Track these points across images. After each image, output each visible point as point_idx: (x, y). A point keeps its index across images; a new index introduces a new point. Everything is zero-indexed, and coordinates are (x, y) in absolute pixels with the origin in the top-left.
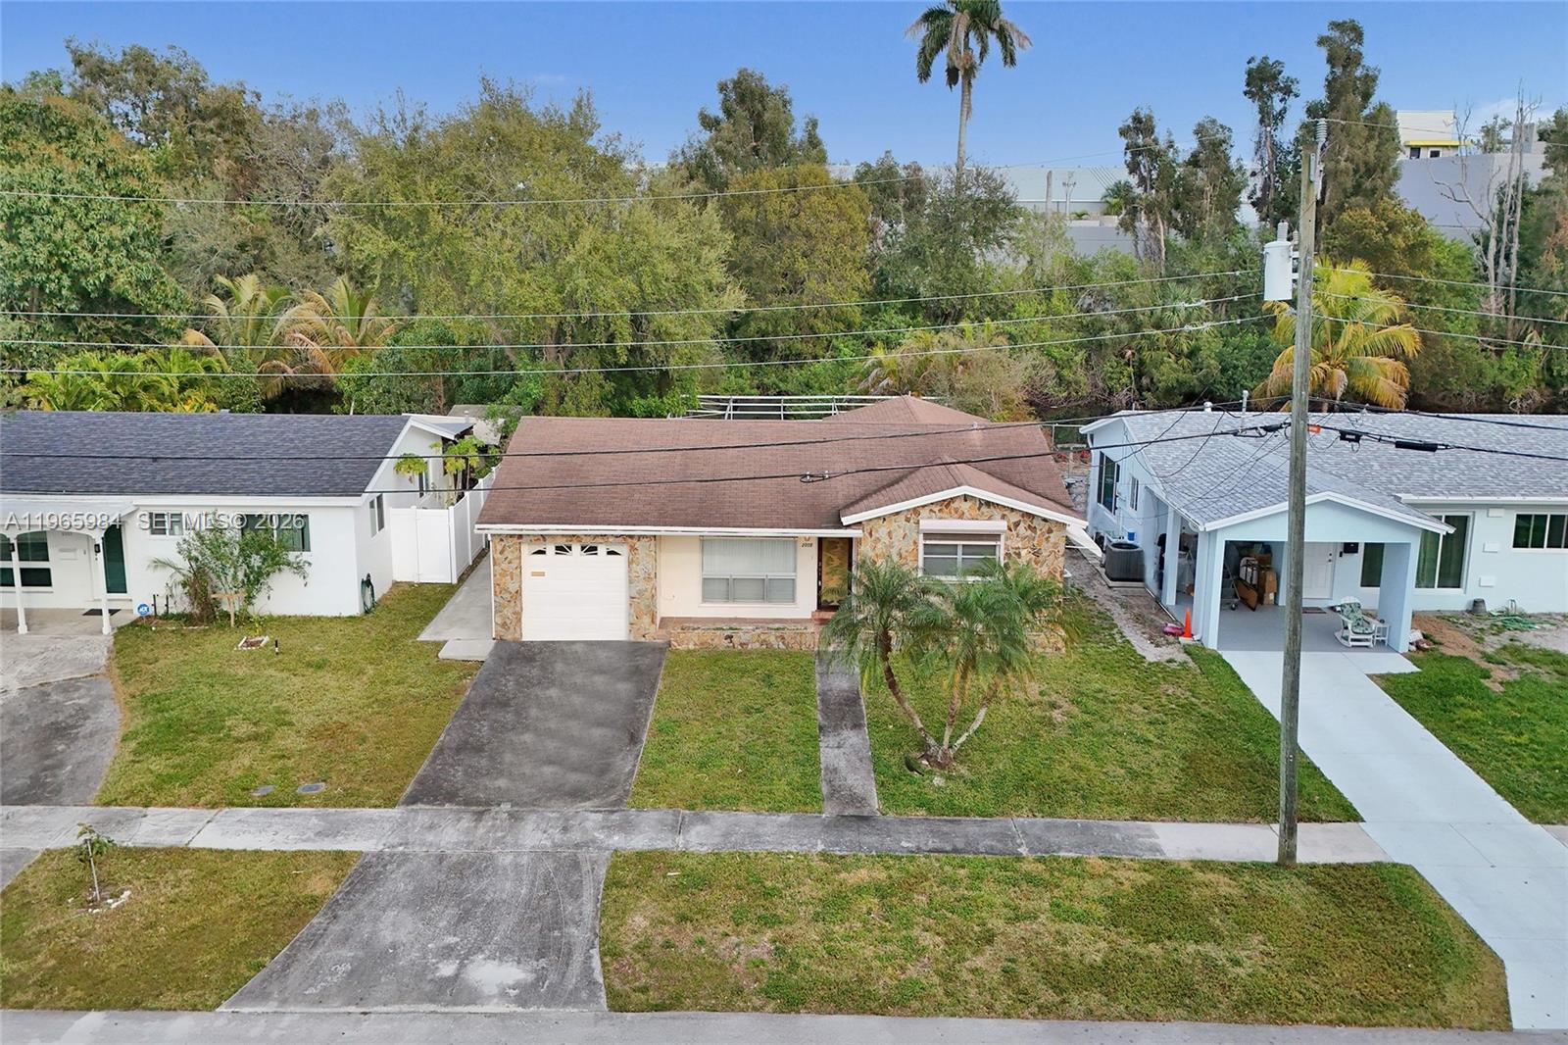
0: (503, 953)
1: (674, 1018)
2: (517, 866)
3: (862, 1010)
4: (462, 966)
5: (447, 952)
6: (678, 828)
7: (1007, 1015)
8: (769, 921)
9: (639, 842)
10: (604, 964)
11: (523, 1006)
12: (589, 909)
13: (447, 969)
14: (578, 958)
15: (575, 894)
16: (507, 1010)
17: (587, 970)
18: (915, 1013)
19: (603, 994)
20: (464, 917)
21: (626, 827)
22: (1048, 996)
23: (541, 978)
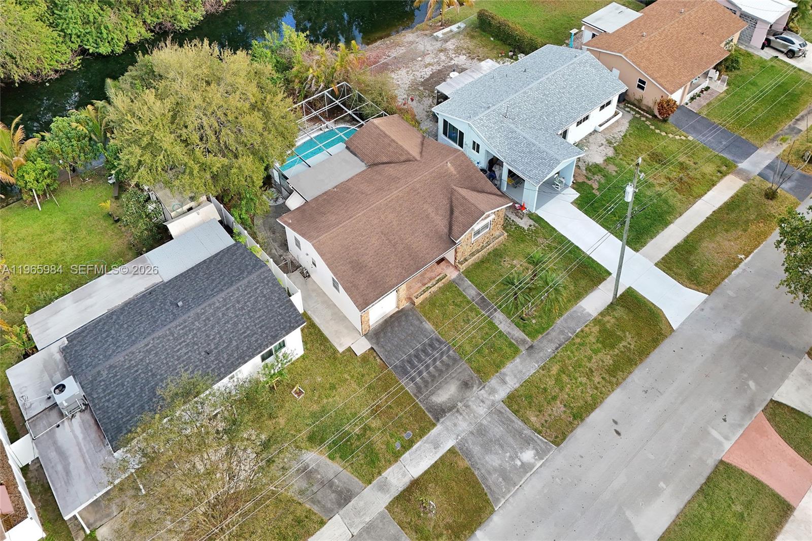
0: (522, 449)
1: (570, 439)
2: (490, 422)
3: (593, 409)
4: (520, 459)
5: (512, 458)
6: (504, 382)
7: (613, 391)
8: (554, 398)
9: (502, 393)
10: (542, 436)
11: (543, 459)
12: (520, 423)
13: (519, 463)
14: (536, 439)
15: (513, 422)
16: (541, 463)
17: (541, 440)
18: (601, 402)
19: (551, 444)
20: (502, 446)
21: (493, 391)
22: (614, 380)
23: (537, 450)
